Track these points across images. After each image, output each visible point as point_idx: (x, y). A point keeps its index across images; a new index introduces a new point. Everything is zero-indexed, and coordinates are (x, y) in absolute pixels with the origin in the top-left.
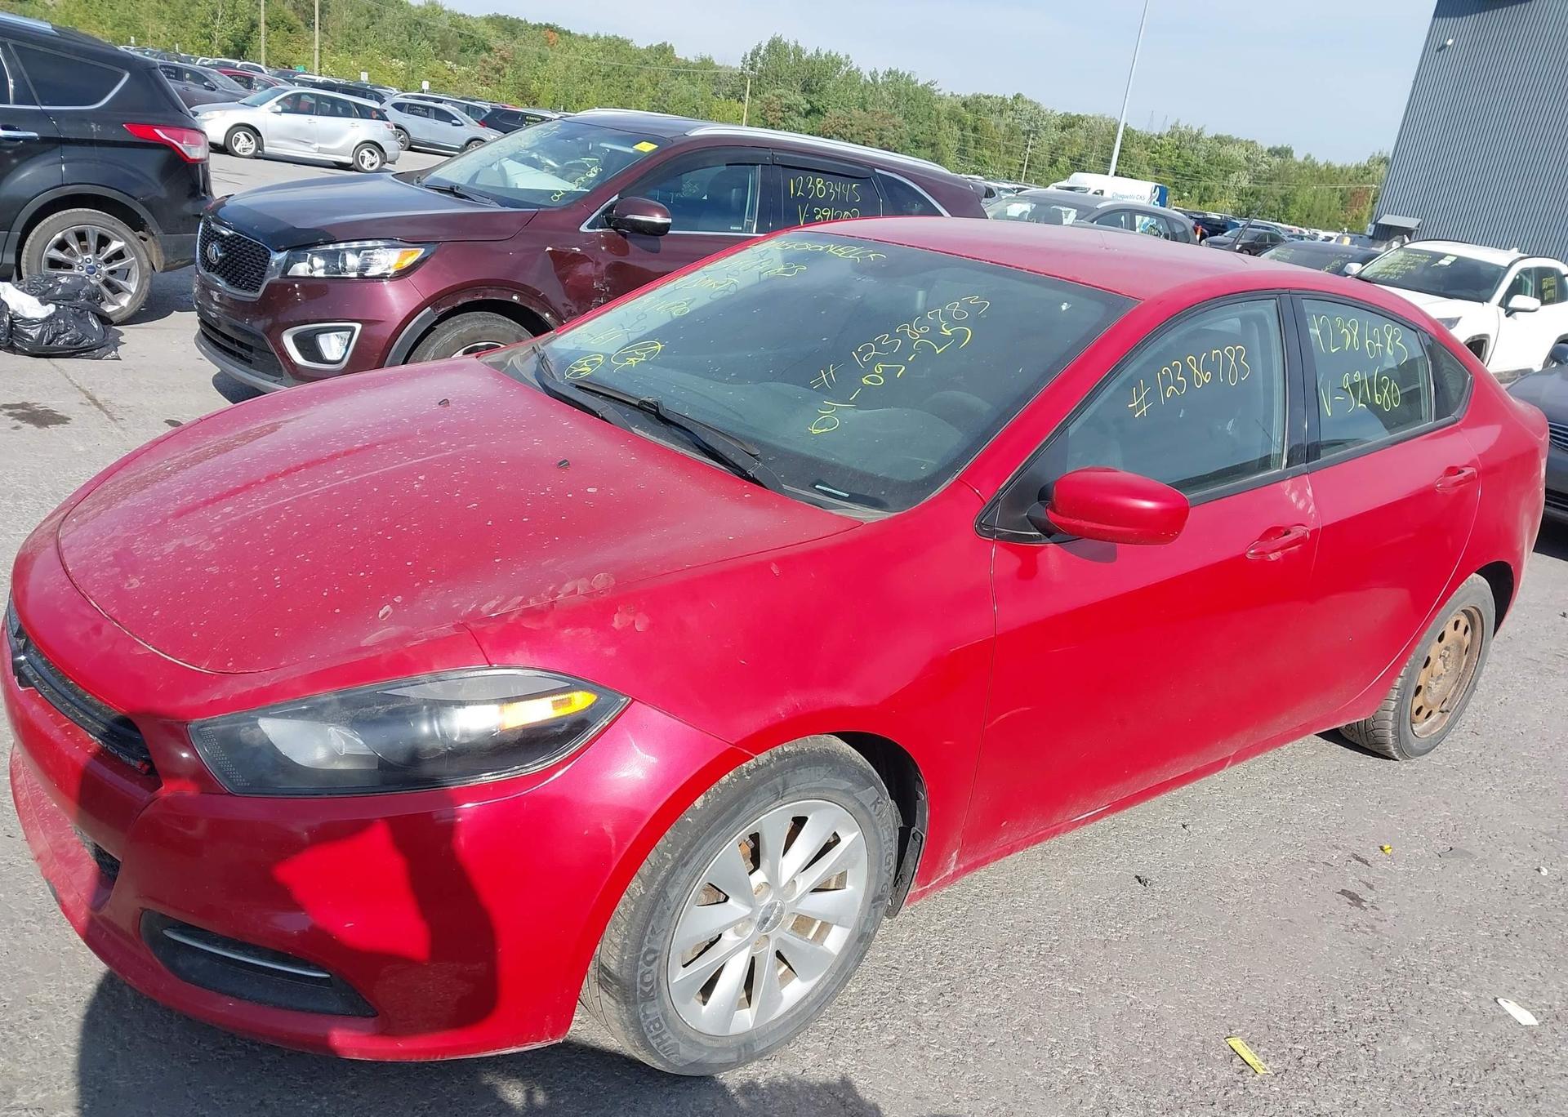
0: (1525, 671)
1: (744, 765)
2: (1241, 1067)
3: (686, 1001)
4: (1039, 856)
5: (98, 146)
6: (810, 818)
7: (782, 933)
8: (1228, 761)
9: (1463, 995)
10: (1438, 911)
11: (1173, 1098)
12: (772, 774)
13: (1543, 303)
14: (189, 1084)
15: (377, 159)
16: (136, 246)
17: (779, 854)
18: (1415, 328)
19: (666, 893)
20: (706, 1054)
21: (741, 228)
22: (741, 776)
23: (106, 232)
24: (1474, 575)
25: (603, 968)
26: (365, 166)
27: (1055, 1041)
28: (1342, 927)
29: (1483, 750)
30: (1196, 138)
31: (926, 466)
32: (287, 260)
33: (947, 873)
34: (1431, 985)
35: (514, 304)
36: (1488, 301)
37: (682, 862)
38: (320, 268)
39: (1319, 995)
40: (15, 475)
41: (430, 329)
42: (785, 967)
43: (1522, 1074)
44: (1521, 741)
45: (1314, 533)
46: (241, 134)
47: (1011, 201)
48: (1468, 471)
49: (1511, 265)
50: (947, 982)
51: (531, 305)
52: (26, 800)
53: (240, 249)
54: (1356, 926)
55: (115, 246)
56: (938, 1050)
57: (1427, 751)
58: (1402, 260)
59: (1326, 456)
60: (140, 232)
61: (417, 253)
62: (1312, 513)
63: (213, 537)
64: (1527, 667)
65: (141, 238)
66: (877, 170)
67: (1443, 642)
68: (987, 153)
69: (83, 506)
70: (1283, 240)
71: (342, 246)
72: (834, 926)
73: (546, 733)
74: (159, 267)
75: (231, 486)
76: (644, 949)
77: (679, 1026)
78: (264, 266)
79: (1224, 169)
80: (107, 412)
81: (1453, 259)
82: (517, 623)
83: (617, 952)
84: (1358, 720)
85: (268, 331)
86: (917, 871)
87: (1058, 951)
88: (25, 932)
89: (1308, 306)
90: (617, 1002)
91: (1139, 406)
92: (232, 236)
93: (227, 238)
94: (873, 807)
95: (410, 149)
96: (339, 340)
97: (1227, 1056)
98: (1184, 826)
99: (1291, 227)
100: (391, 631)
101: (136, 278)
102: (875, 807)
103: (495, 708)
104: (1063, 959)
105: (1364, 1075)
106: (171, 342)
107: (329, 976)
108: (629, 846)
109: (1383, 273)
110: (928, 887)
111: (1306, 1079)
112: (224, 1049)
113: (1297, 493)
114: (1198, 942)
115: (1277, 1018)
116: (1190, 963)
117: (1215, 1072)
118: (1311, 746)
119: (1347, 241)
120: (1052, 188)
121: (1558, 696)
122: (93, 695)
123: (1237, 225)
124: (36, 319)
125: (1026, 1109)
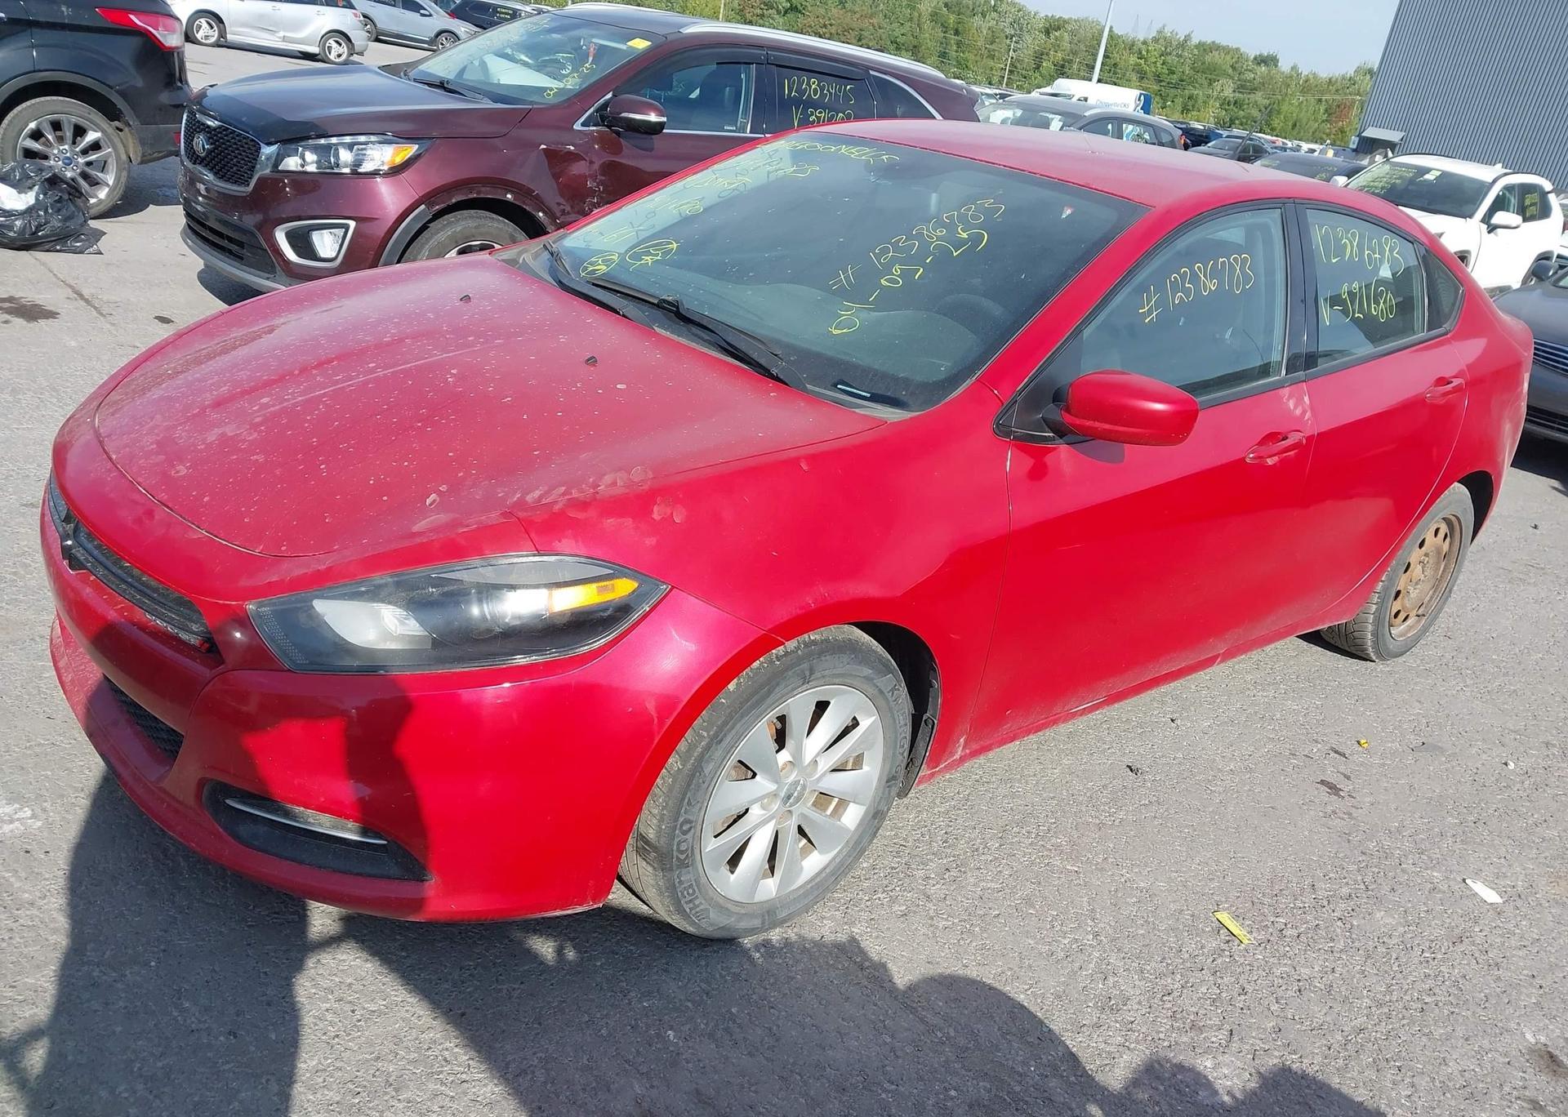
0: (1497, 580)
1: (774, 651)
2: (1227, 938)
3: (717, 869)
4: (1035, 746)
5: (70, 30)
6: (832, 702)
7: (805, 809)
8: (1218, 658)
9: (1433, 876)
10: (1411, 800)
11: (1165, 964)
12: (800, 660)
13: (1525, 220)
14: (249, 945)
15: (344, 50)
16: (113, 137)
17: (803, 734)
18: (1411, 239)
19: (702, 769)
20: (733, 919)
21: (735, 128)
22: (771, 662)
23: (82, 122)
24: (1456, 484)
25: (642, 837)
26: (332, 57)
27: (1055, 913)
28: (1321, 814)
29: (1455, 653)
30: (1183, 45)
31: (944, 368)
32: (278, 154)
33: (955, 758)
34: (1403, 866)
35: (507, 202)
36: (1471, 217)
37: (716, 740)
38: (312, 163)
39: (1299, 874)
40: (10, 370)
41: (424, 228)
42: (804, 841)
43: (1486, 946)
44: (1492, 646)
45: (1310, 438)
46: (203, 20)
47: (996, 107)
48: (1456, 382)
49: (1494, 181)
50: (952, 859)
51: (524, 203)
52: (72, 681)
53: (228, 141)
54: (1334, 812)
55: (92, 136)
56: (947, 920)
57: (1402, 654)
58: (1387, 174)
59: (1323, 365)
60: (116, 122)
61: (412, 149)
62: (1308, 419)
63: (255, 427)
64: (1499, 576)
65: (118, 128)
66: (871, 72)
67: (1423, 548)
68: (971, 57)
69: (114, 396)
70: (1266, 152)
71: (334, 140)
72: (851, 804)
73: (592, 617)
74: (136, 159)
75: (265, 378)
76: (681, 819)
77: (710, 892)
78: (255, 159)
79: (1209, 76)
80: (95, 308)
81: (1438, 173)
82: (562, 513)
83: (655, 821)
84: (1340, 622)
85: (260, 227)
86: (927, 754)
87: (1055, 832)
88: (76, 806)
89: (1312, 216)
90: (654, 868)
91: (1149, 311)
92: (220, 127)
93: (215, 129)
94: (890, 694)
95: (377, 40)
96: (332, 237)
97: (1214, 928)
98: (1172, 720)
99: (1274, 138)
100: (442, 518)
101: (113, 169)
102: (893, 694)
103: (544, 592)
104: (1061, 840)
105: (1341, 945)
106: (152, 237)
107: (385, 842)
108: (669, 723)
109: (1368, 187)
110: (937, 769)
111: (1287, 949)
112: (278, 913)
113: (1295, 399)
114: (1187, 826)
115: (1261, 895)
116: (1180, 846)
117: (1203, 941)
118: (1292, 647)
119: (1330, 153)
120: (1035, 94)
121: (1528, 603)
122: (150, 575)
123: (1220, 136)
124: (16, 211)
125: (1031, 974)
